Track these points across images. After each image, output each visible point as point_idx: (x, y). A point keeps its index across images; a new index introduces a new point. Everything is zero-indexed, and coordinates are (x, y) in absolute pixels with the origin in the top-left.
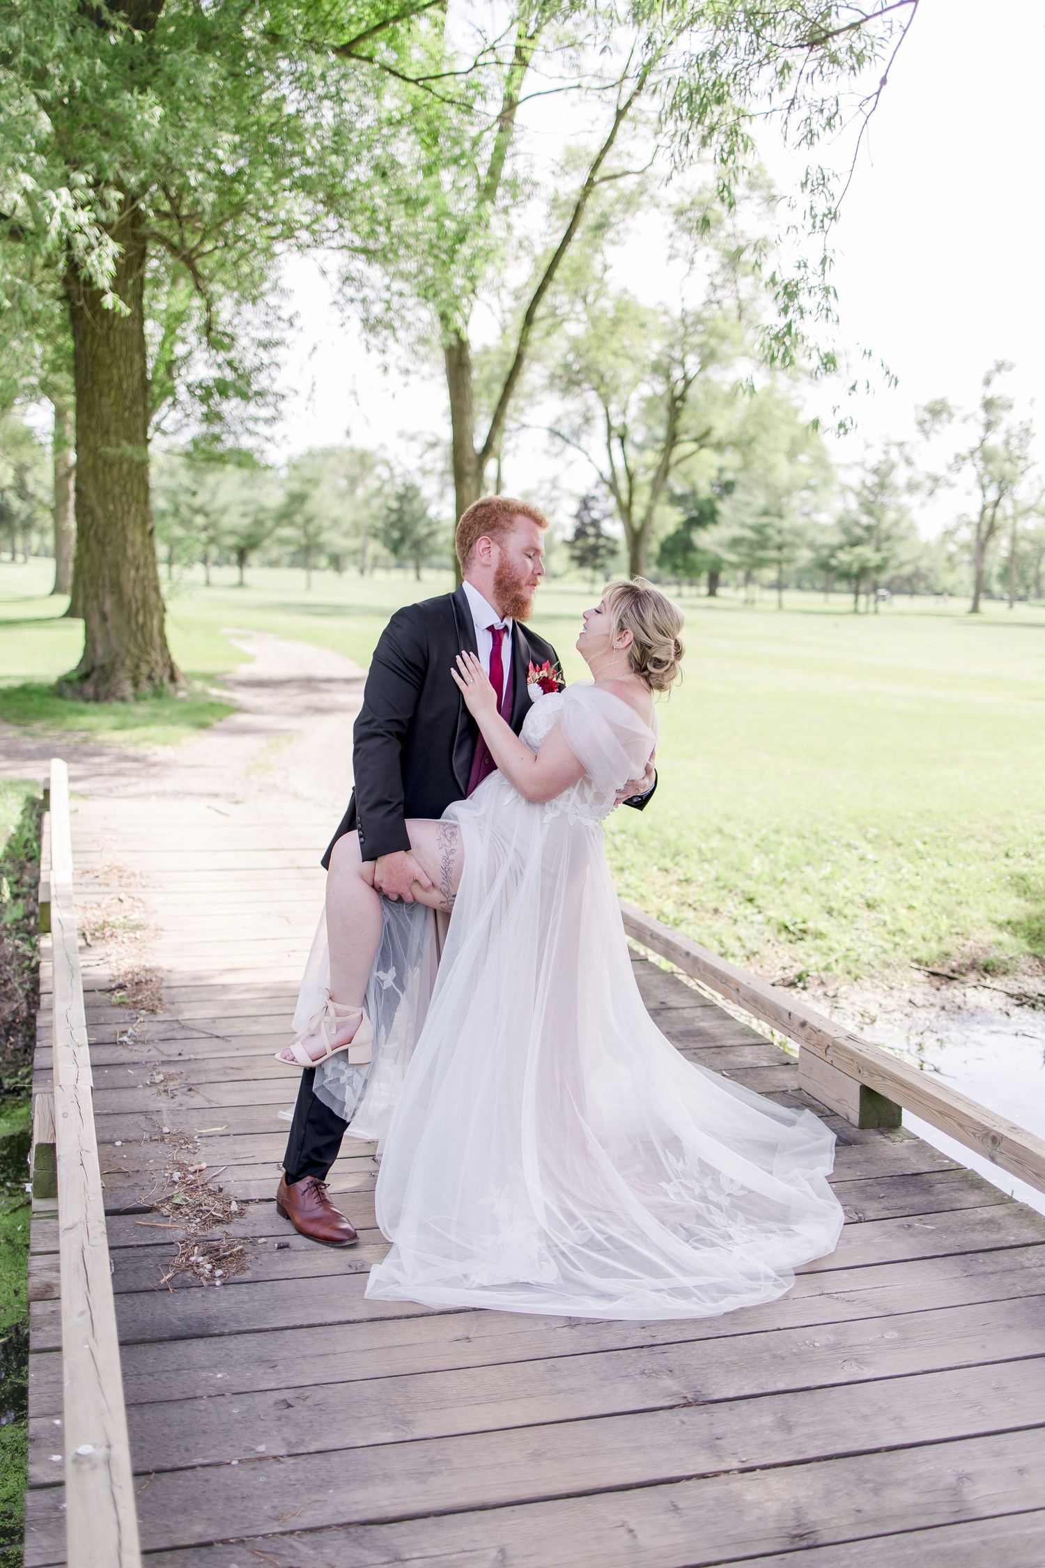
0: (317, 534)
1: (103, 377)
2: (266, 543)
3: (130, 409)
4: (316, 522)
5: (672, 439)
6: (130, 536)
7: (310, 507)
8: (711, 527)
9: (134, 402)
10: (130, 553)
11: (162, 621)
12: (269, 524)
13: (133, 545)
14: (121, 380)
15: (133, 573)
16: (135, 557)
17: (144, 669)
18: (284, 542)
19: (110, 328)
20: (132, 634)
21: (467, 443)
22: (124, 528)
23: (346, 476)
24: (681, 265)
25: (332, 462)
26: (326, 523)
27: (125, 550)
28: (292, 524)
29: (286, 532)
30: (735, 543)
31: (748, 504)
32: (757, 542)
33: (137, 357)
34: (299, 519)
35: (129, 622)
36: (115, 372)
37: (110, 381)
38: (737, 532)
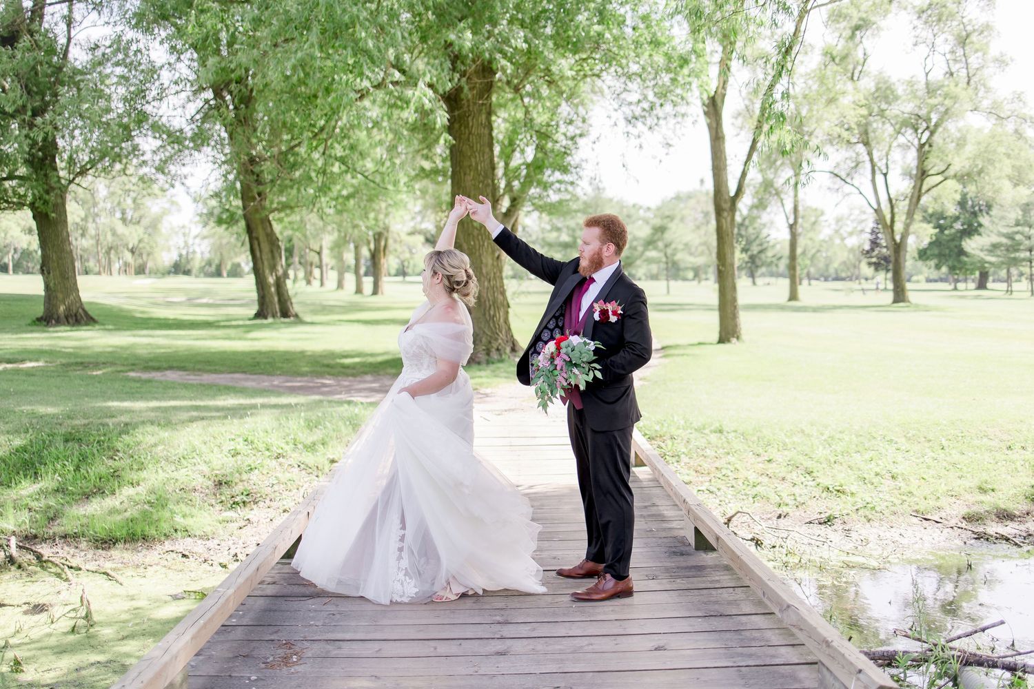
0: (674, 255)
1: (466, 163)
2: (638, 262)
3: (483, 182)
4: (673, 246)
5: (923, 174)
6: (484, 261)
7: (668, 236)
8: (976, 237)
9: (486, 177)
10: (484, 271)
11: (507, 313)
12: (640, 249)
13: (486, 265)
14: (477, 164)
15: (486, 283)
16: (487, 274)
17: (495, 345)
18: (650, 261)
19: (470, 133)
20: (487, 322)
21: (723, 189)
22: (480, 256)
23: (703, 212)
24: (923, 50)
25: (692, 202)
26: (681, 247)
27: (481, 269)
28: (656, 248)
29: (652, 254)
30: (995, 247)
31: (1002, 218)
32: (1011, 246)
33: (487, 150)
34: (660, 244)
35: (485, 314)
36: (473, 160)
37: (471, 165)
38: (995, 239)
